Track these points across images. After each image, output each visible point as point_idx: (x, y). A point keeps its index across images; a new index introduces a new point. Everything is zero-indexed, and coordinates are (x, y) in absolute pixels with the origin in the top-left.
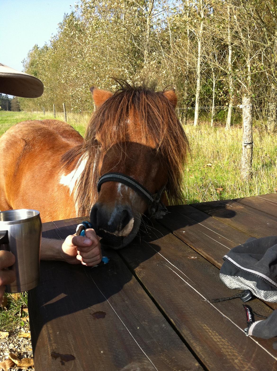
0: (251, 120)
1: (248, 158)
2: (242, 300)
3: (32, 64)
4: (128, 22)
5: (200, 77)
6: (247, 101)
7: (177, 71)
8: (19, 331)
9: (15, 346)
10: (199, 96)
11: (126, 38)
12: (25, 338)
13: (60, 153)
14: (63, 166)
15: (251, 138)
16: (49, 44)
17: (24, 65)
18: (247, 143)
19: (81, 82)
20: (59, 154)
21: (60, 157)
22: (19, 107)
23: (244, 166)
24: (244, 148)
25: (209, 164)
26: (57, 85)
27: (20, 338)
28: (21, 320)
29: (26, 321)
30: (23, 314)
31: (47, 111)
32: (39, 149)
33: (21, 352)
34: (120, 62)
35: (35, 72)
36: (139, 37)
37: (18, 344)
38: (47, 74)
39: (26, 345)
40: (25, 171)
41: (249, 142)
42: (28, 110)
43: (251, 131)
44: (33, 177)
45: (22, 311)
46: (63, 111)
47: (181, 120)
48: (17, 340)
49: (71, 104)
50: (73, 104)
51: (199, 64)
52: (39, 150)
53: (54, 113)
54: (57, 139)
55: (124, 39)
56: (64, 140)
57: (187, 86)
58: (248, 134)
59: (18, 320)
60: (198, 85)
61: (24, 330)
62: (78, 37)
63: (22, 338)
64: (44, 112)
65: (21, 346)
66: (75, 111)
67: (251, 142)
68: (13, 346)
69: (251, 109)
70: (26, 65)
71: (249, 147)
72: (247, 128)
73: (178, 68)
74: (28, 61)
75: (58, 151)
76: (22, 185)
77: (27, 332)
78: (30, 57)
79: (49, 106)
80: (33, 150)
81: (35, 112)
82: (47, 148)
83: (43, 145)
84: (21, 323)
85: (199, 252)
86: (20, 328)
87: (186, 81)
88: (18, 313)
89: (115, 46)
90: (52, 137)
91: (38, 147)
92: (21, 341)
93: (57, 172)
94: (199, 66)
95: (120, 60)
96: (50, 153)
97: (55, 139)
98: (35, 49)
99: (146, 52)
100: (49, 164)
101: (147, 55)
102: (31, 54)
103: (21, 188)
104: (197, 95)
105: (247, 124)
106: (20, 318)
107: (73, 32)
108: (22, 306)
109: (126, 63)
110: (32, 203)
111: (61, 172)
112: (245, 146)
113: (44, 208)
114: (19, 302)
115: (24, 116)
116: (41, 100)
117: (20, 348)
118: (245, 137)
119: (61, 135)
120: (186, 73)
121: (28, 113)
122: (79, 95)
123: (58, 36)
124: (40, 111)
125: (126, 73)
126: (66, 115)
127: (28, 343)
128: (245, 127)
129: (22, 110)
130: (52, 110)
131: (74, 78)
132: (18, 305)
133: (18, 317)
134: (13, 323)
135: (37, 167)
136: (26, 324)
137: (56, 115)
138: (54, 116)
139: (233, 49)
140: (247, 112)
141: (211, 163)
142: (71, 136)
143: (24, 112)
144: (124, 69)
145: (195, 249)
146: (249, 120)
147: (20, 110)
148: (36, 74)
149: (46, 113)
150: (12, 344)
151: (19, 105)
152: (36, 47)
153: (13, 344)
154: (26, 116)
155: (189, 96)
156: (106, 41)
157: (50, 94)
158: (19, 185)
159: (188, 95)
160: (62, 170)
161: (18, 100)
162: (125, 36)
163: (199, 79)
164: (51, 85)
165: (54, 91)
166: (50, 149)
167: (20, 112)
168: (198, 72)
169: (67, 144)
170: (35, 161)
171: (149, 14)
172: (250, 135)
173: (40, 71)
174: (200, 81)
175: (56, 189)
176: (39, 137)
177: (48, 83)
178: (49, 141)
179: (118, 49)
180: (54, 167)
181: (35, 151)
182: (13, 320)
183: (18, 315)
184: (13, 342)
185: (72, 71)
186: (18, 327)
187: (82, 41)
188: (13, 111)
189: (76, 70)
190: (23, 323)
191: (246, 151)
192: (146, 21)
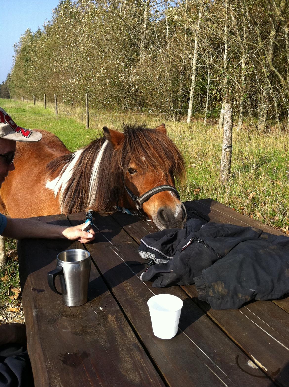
0: (231, 125)
1: (227, 161)
2: (148, 265)
3: (24, 50)
4: (125, 13)
5: (195, 74)
6: (228, 107)
7: (173, 66)
8: (7, 307)
9: (4, 318)
10: (194, 93)
11: (122, 29)
12: (12, 312)
13: (45, 161)
14: (49, 173)
15: (230, 141)
16: (42, 30)
17: (16, 50)
18: (226, 146)
19: (74, 72)
20: (45, 163)
21: (46, 165)
22: (8, 94)
23: (223, 168)
24: (223, 151)
25: (194, 165)
26: (49, 74)
27: (8, 311)
28: (9, 298)
29: (13, 299)
30: (11, 294)
31: (38, 100)
32: (27, 156)
33: (9, 323)
34: (115, 54)
35: (26, 59)
36: (136, 29)
37: (6, 316)
38: (39, 61)
39: (13, 317)
40: (16, 175)
41: (229, 146)
42: (18, 98)
43: (231, 135)
44: (22, 180)
45: (10, 290)
46: (54, 102)
47: (175, 117)
48: (5, 313)
49: (63, 95)
50: (65, 95)
51: (195, 59)
52: (27, 158)
53: (45, 103)
54: (43, 148)
55: (121, 30)
56: (49, 150)
57: (182, 82)
58: (227, 138)
59: (7, 298)
60: (193, 82)
61: (12, 306)
62: (72, 25)
63: (10, 312)
64: (35, 101)
65: (9, 318)
66: (67, 103)
67: (231, 146)
68: (2, 317)
69: (231, 114)
70: (18, 50)
71: (228, 150)
72: (227, 132)
73: (174, 64)
74: (20, 46)
75: (43, 159)
76: (13, 186)
77: (14, 307)
78: (22, 41)
79: (40, 95)
80: (23, 157)
81: (25, 101)
82: (35, 156)
83: (31, 153)
84: (9, 301)
85: (135, 239)
86: (8, 305)
87: (182, 77)
88: (7, 292)
89: (111, 37)
90: (38, 147)
91: (27, 155)
92: (8, 314)
93: (43, 177)
94: (194, 62)
95: (115, 52)
96: (36, 161)
97: (41, 149)
98: (28, 34)
99: (142, 45)
100: (36, 171)
101: (144, 49)
102: (23, 39)
103: (12, 189)
104: (192, 92)
105: (227, 128)
106: (8, 297)
107: (68, 19)
108: (11, 286)
109: (121, 55)
110: (21, 202)
111: (46, 178)
112: (225, 150)
113: (31, 206)
114: (8, 284)
115: (13, 105)
116: (32, 88)
117: (8, 319)
118: (225, 140)
119: (47, 145)
120: (181, 69)
121: (17, 101)
122: (71, 86)
123: (52, 22)
124: (30, 99)
125: (121, 66)
126: (57, 107)
127: (14, 316)
128: (225, 131)
129: (12, 97)
130: (42, 100)
131: (67, 68)
132: (7, 286)
133: (7, 295)
134: (2, 301)
135: (26, 172)
136: (13, 302)
137: (47, 106)
138: (45, 107)
139: (229, 47)
140: (227, 117)
141: (196, 164)
142: (55, 146)
143: (13, 99)
144: (119, 61)
145: (133, 237)
146: (229, 125)
147: (9, 97)
148: (28, 61)
149: (37, 102)
150: (1, 316)
151: (9, 92)
152: (29, 32)
153: (3, 316)
154: (16, 105)
155: (184, 92)
156: (101, 32)
157: (41, 83)
158: (11, 187)
159: (182, 92)
160: (47, 177)
161: (8, 86)
162: (121, 27)
163: (195, 76)
164: (42, 73)
165: (45, 79)
166: (37, 157)
167: (10, 99)
168: (194, 68)
169: (52, 153)
170: (24, 167)
171: (147, 5)
172: (230, 139)
173: (32, 58)
174: (195, 78)
175: (42, 191)
176: (28, 146)
177: (39, 71)
178: (36, 150)
179: (113, 40)
180: (40, 173)
181: (24, 158)
182: (3, 298)
183: (7, 294)
184: (2, 315)
185: (65, 60)
186: (7, 304)
187: (77, 29)
188: (2, 98)
189: (69, 60)
190: (11, 301)
191: (225, 155)
192: (144, 12)
